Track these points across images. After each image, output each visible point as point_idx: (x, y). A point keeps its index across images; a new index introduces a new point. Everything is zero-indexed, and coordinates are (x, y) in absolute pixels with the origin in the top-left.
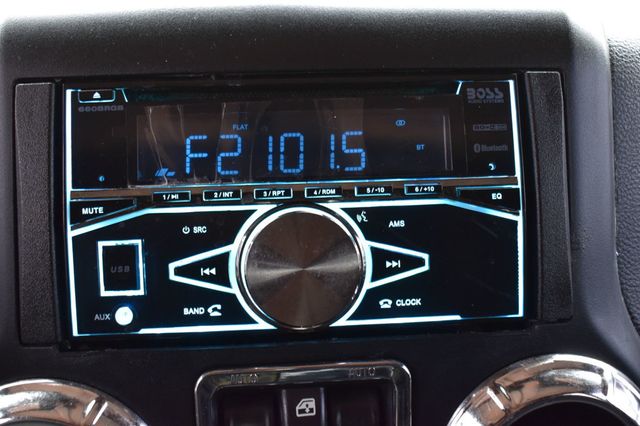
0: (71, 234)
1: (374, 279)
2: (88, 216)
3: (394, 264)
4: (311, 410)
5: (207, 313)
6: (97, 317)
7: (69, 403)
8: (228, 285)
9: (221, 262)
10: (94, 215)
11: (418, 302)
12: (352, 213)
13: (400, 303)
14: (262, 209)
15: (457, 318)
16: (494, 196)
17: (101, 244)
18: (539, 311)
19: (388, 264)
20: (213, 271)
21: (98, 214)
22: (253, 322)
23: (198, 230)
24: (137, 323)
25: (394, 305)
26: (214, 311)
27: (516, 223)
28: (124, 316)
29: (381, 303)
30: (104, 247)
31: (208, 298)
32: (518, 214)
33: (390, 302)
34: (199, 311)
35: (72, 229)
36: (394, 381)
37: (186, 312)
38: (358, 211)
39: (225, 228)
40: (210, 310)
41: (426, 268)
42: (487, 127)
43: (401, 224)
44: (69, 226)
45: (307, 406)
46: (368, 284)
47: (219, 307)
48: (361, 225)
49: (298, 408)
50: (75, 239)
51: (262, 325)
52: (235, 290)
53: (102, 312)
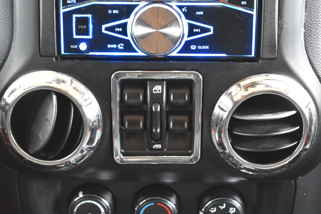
0: (62, 11)
1: (188, 36)
2: (70, 4)
3: (197, 30)
4: (159, 91)
5: (117, 47)
6: (72, 46)
7: (59, 81)
8: (126, 35)
9: (124, 26)
10: (72, 4)
11: (207, 47)
12: (181, 7)
13: (199, 47)
14: (142, 4)
15: (224, 55)
16: (242, 3)
17: (74, 16)
18: (261, 54)
19: (195, 30)
21: (74, 3)
22: (136, 52)
23: (115, 12)
24: (89, 50)
25: (197, 48)
26: (121, 46)
27: (252, 15)
28: (83, 47)
29: (191, 47)
30: (76, 18)
31: (117, 41)
32: (253, 11)
33: (195, 47)
34: (114, 46)
35: (63, 9)
36: (194, 79)
37: (109, 46)
38: (183, 7)
39: (126, 11)
40: (119, 46)
41: (212, 33)
43: (202, 13)
44: (61, 7)
45: (158, 88)
46: (186, 39)
47: (123, 45)
48: (184, 13)
49: (154, 89)
50: (64, 13)
51: (140, 53)
52: (129, 38)
53: (74, 44)
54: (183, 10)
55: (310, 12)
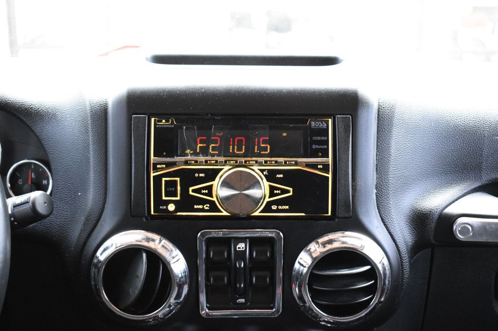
0: (152, 175)
1: (270, 197)
2: (159, 168)
3: (278, 192)
4: (243, 248)
5: (203, 208)
6: (161, 207)
7: (148, 240)
8: (212, 197)
9: (210, 188)
10: (162, 168)
11: (287, 207)
12: (262, 171)
13: (280, 207)
14: (226, 168)
15: (303, 214)
16: (319, 166)
17: (164, 179)
18: (337, 213)
19: (275, 192)
20: (207, 191)
21: (163, 168)
22: (221, 212)
23: (201, 175)
24: (176, 210)
25: (277, 208)
26: (206, 207)
27: (328, 177)
28: (171, 207)
29: (272, 207)
30: (165, 181)
31: (203, 202)
32: (329, 174)
33: (276, 207)
34: (201, 207)
35: (153, 173)
36: (275, 237)
37: (196, 207)
38: (264, 170)
39: (212, 175)
40: (205, 206)
41: (291, 194)
42: (319, 138)
43: (281, 176)
44: (152, 172)
45: (241, 246)
46: (267, 199)
47: (208, 205)
48: (265, 176)
49: (238, 247)
50: (154, 177)
51: (225, 213)
52: (215, 199)
53: (163, 206)
54: (264, 173)
55: (381, 174)
